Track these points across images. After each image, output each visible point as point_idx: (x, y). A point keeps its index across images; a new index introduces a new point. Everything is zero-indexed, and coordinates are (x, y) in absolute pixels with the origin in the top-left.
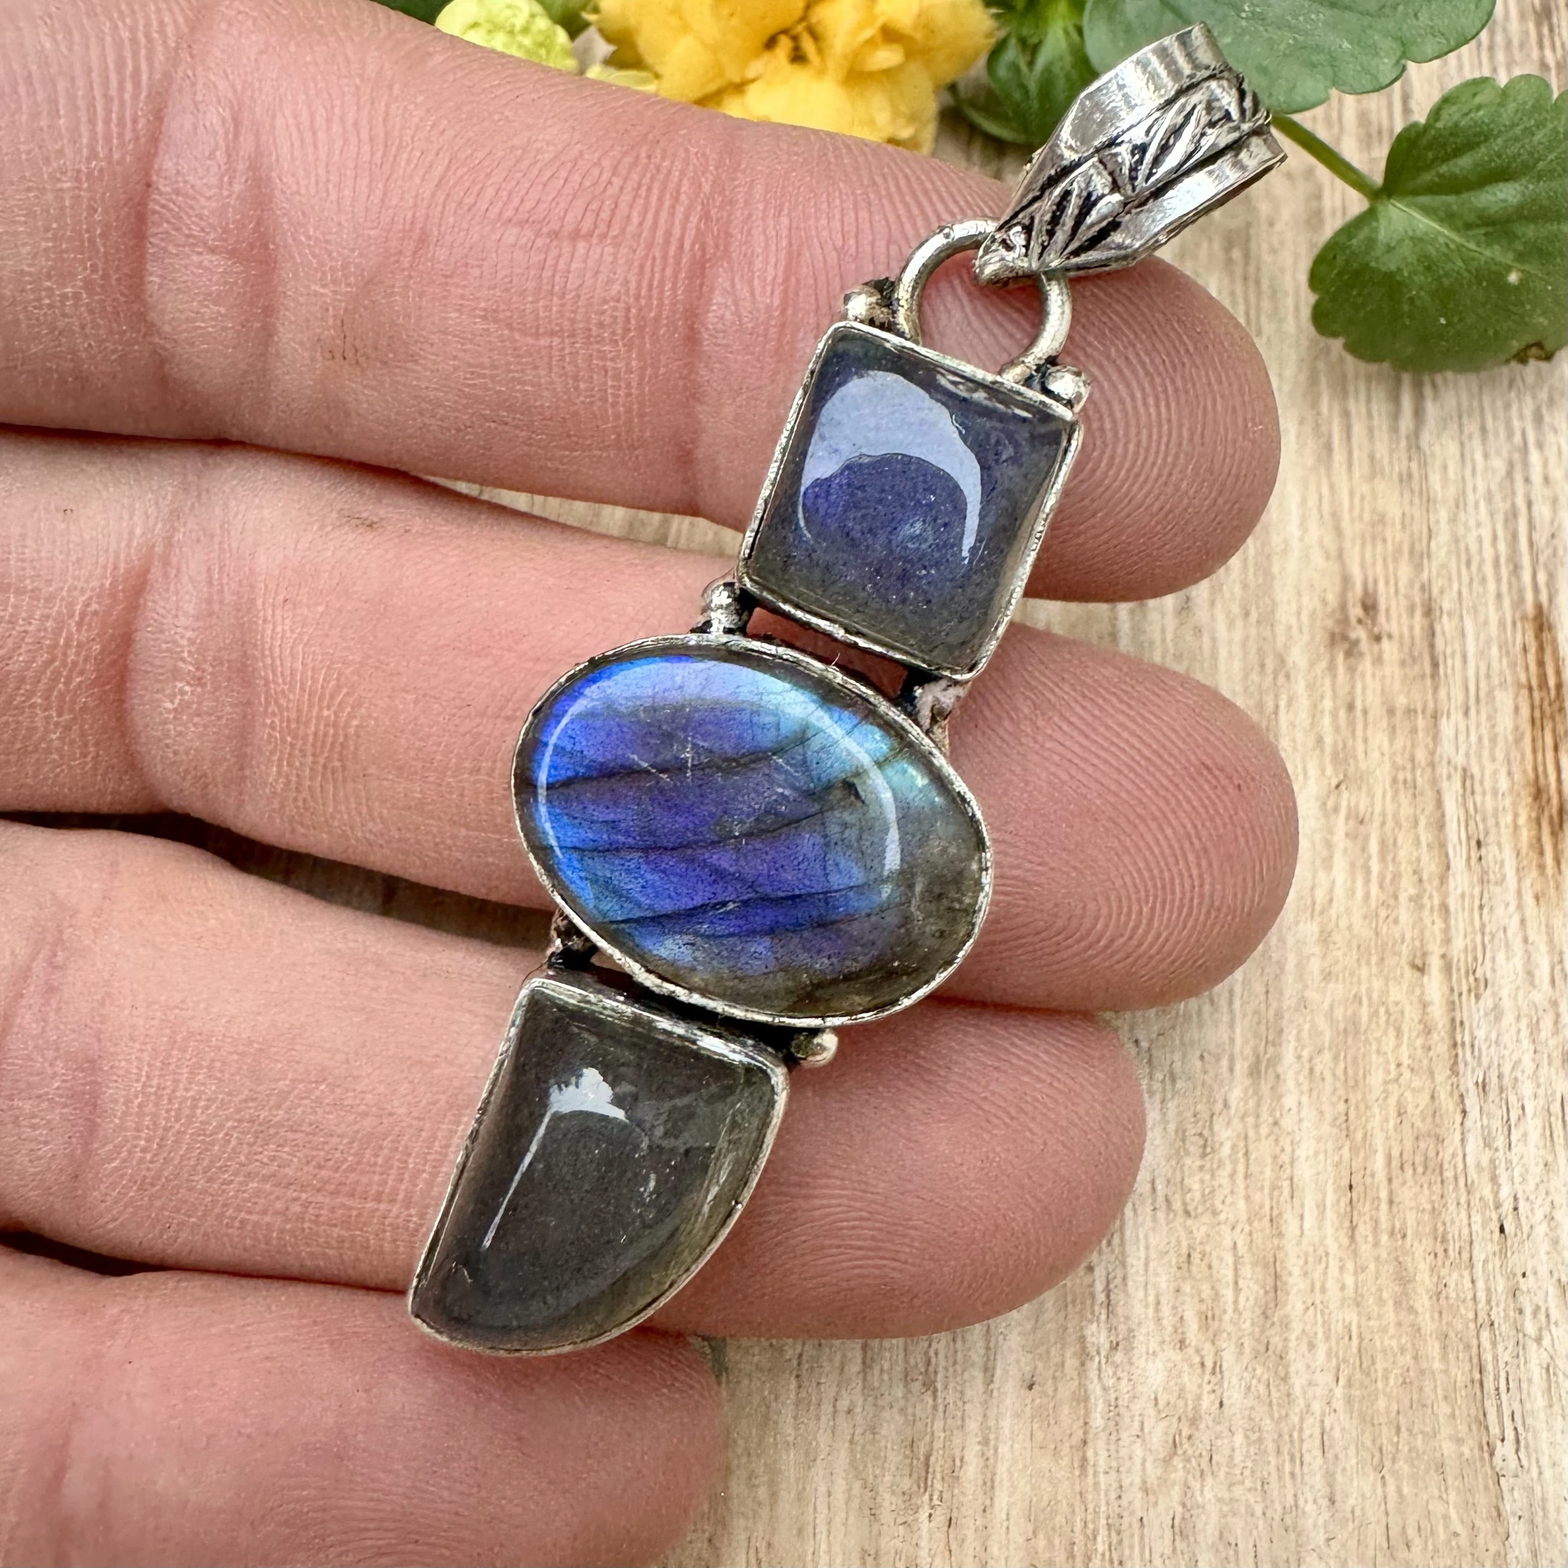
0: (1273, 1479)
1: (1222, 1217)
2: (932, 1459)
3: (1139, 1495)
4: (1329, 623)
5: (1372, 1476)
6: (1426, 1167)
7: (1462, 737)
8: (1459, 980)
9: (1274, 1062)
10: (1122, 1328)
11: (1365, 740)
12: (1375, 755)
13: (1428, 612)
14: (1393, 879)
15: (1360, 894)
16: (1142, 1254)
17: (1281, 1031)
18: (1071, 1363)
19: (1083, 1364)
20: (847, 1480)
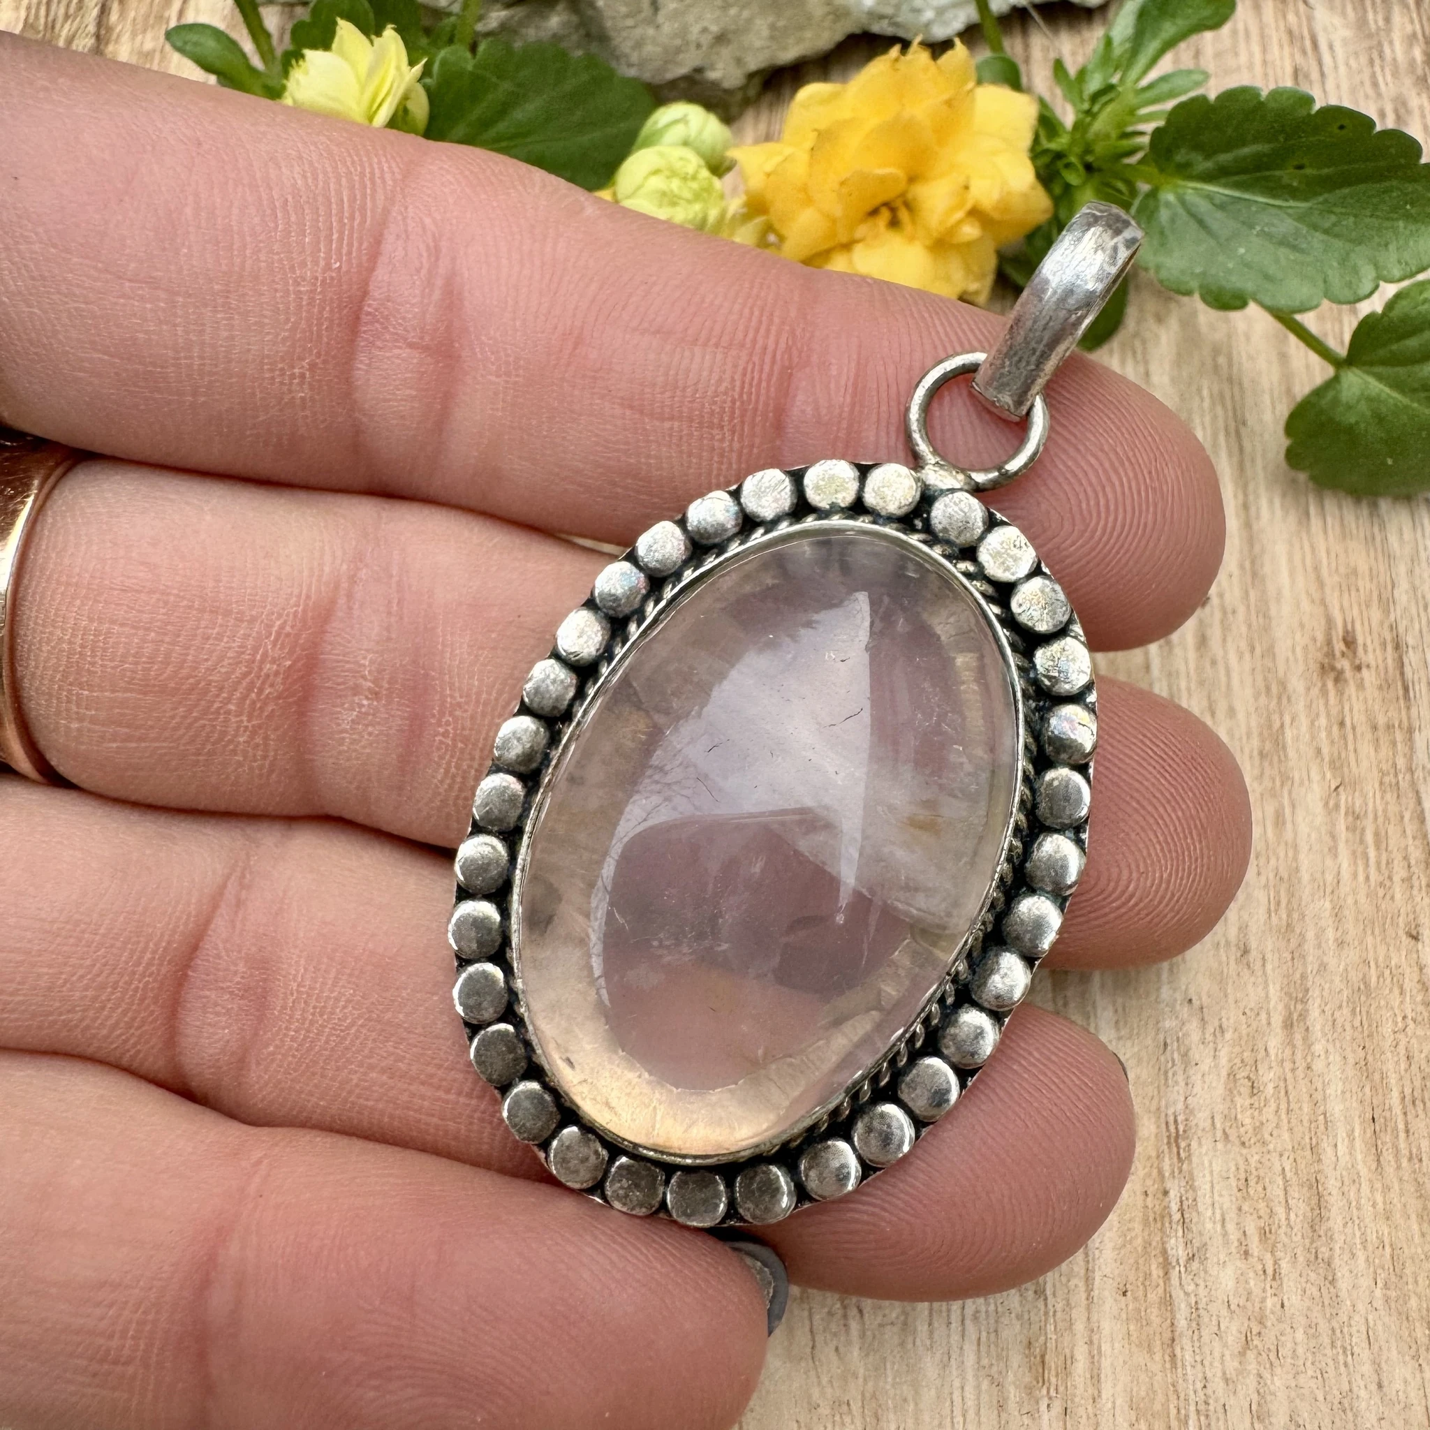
0: (1331, 1369)
1: (1271, 1147)
2: (1047, 1357)
3: (1222, 1384)
4: (1319, 656)
5: (1411, 1364)
9: (1303, 1016)
10: (1196, 1243)
11: (1355, 751)
12: (1365, 764)
13: (1397, 647)
14: (1388, 863)
15: (1361, 878)
16: (1208, 1178)
17: (1307, 991)
18: (1156, 1272)
19: (1166, 1273)
20: (976, 1377)
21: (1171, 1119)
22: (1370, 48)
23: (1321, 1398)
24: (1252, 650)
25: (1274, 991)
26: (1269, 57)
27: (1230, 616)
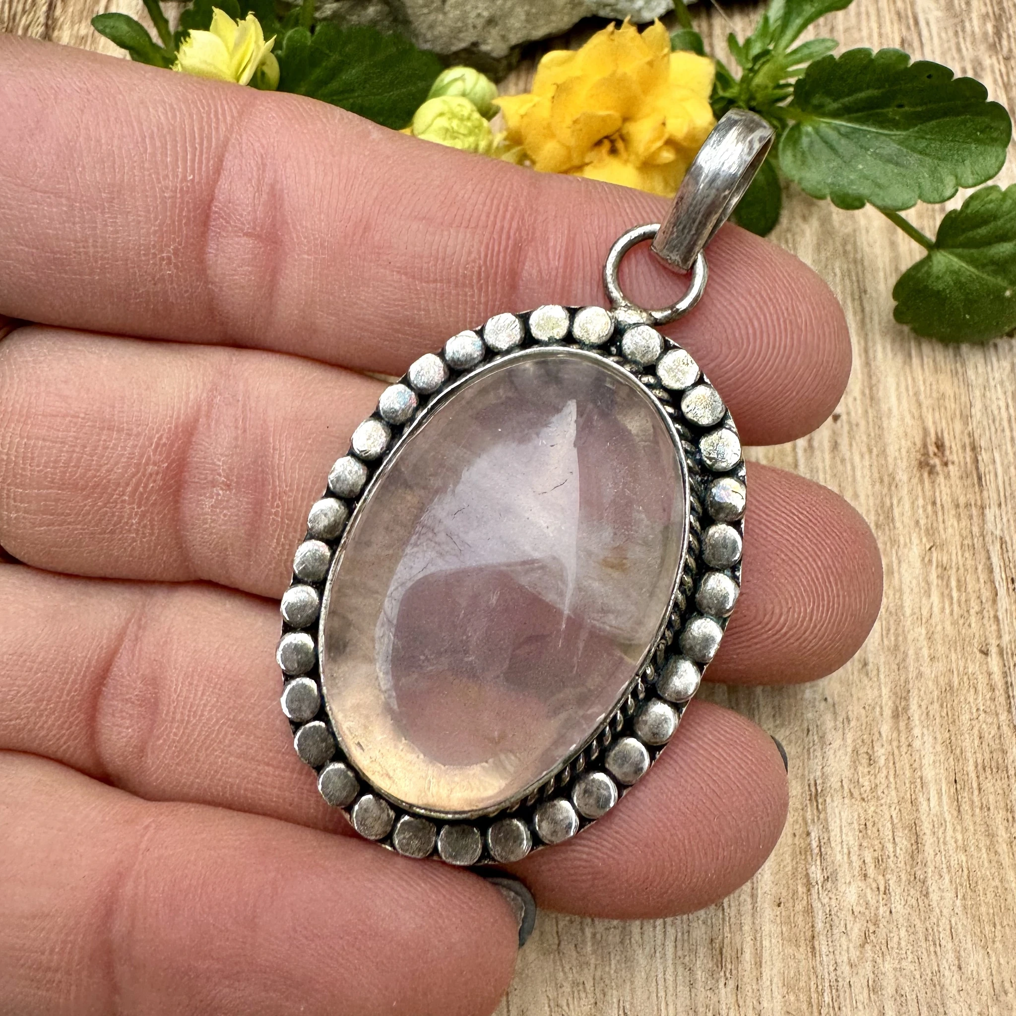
0: (925, 956)
1: (883, 801)
2: (724, 950)
3: (848, 968)
4: (919, 456)
5: (982, 952)
6: (998, 768)
7: (998, 520)
8: (1008, 661)
9: (906, 709)
10: (830, 870)
11: (944, 522)
12: (950, 530)
13: (973, 449)
14: (966, 601)
15: (947, 611)
16: (838, 824)
17: (909, 691)
18: (801, 889)
19: (809, 890)
20: (675, 964)
21: (812, 782)
22: (956, 25)
23: (918, 976)
24: (870, 451)
25: (885, 691)
26: (883, 31)
27: (854, 428)
